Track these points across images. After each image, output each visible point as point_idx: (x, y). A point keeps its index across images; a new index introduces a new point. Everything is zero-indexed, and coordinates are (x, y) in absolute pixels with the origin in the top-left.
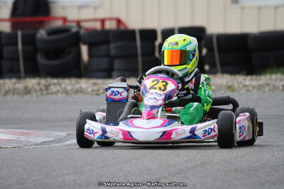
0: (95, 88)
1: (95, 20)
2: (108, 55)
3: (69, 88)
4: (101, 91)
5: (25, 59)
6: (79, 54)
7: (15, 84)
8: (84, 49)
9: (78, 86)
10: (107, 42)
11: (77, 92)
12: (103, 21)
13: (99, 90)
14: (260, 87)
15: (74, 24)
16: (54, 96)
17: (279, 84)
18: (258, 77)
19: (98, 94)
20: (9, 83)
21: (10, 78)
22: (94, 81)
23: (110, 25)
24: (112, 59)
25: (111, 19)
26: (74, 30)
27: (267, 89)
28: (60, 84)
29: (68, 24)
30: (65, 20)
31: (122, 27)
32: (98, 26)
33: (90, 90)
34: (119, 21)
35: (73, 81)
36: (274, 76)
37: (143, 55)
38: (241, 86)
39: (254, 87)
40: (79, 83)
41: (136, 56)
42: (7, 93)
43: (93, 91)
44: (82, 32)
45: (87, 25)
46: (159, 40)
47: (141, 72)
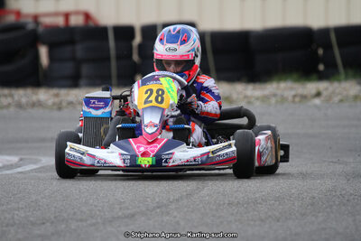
0: (57, 100)
1: (56, 14)
2: (73, 59)
3: (24, 100)
4: (64, 104)
6: (37, 57)
8: (43, 52)
9: (34, 98)
10: (72, 42)
11: (33, 105)
12: (67, 16)
13: (61, 103)
14: (265, 99)
15: (30, 20)
16: (5, 111)
17: (289, 94)
18: (263, 86)
19: (60, 108)
22: (55, 91)
23: (76, 21)
24: (78, 63)
25: (77, 13)
26: (31, 26)
27: (273, 100)
28: (12, 96)
29: (22, 20)
30: (18, 14)
31: (91, 24)
32: (60, 21)
33: (50, 102)
34: (87, 16)
35: (29, 91)
36: (283, 85)
37: (119, 58)
38: (241, 96)
39: (257, 99)
40: (36, 94)
41: (108, 59)
43: (54, 104)
44: (41, 29)
45: (47, 21)
46: (138, 39)
47: (114, 80)
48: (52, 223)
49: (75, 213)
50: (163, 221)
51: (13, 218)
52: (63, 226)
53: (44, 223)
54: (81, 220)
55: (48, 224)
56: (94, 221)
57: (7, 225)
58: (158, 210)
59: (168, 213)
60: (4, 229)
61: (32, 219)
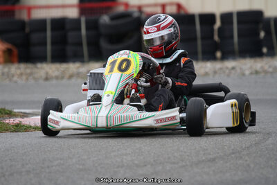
1: (155, 5)
5: (89, 44)
7: (78, 67)
12: (164, 6)
15: (135, 10)
20: (73, 67)
21: (74, 62)
23: (171, 10)
25: (171, 4)
26: (136, 15)
29: (130, 10)
30: (127, 5)
31: (182, 12)
32: (159, 11)
34: (179, 6)
37: (203, 38)
41: (195, 39)
42: (71, 77)
44: (144, 17)
45: (149, 10)
46: (218, 24)
47: (200, 56)
48: (152, 165)
49: (169, 158)
50: (237, 164)
51: (122, 161)
52: (160, 168)
53: (146, 166)
54: (174, 163)
55: (149, 166)
56: (184, 164)
57: (118, 167)
58: (233, 156)
59: (241, 158)
60: (116, 169)
61: (136, 162)
